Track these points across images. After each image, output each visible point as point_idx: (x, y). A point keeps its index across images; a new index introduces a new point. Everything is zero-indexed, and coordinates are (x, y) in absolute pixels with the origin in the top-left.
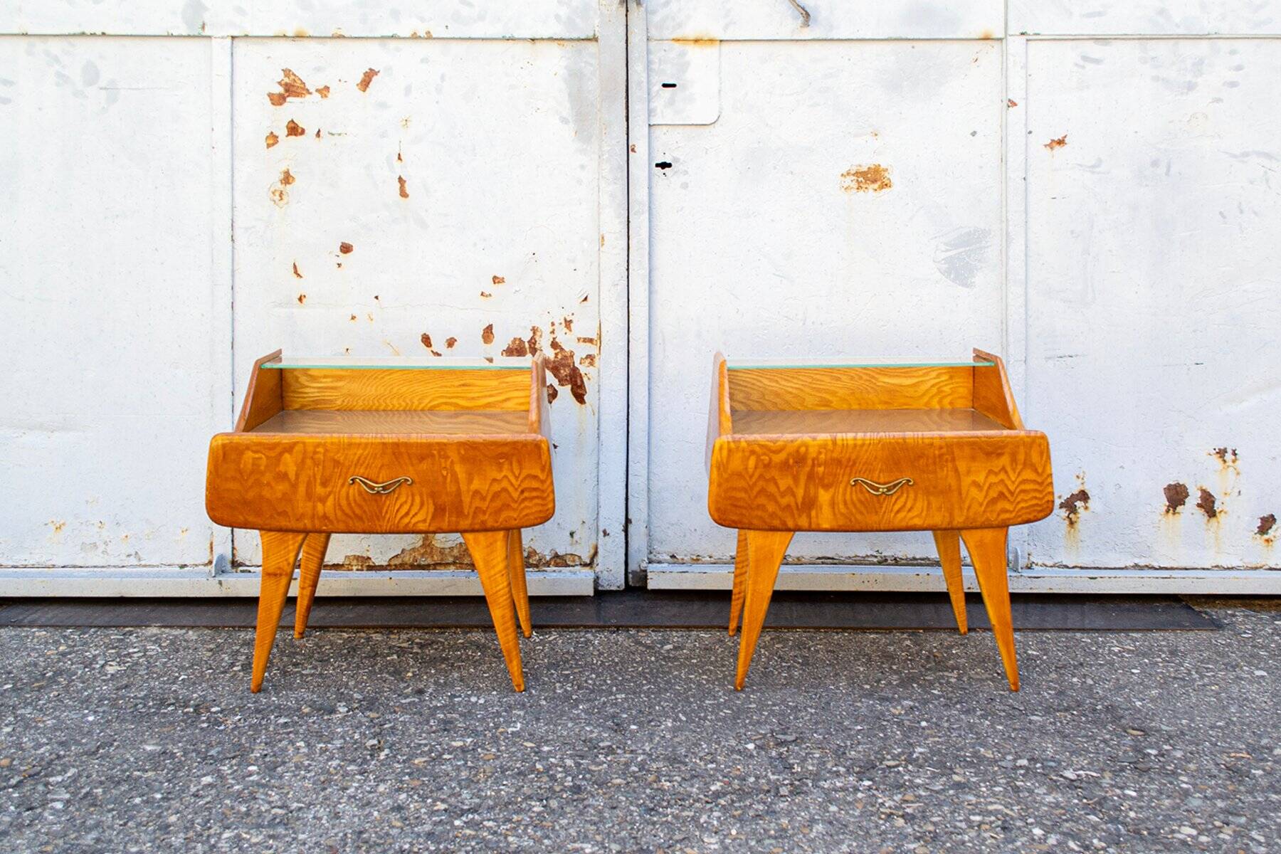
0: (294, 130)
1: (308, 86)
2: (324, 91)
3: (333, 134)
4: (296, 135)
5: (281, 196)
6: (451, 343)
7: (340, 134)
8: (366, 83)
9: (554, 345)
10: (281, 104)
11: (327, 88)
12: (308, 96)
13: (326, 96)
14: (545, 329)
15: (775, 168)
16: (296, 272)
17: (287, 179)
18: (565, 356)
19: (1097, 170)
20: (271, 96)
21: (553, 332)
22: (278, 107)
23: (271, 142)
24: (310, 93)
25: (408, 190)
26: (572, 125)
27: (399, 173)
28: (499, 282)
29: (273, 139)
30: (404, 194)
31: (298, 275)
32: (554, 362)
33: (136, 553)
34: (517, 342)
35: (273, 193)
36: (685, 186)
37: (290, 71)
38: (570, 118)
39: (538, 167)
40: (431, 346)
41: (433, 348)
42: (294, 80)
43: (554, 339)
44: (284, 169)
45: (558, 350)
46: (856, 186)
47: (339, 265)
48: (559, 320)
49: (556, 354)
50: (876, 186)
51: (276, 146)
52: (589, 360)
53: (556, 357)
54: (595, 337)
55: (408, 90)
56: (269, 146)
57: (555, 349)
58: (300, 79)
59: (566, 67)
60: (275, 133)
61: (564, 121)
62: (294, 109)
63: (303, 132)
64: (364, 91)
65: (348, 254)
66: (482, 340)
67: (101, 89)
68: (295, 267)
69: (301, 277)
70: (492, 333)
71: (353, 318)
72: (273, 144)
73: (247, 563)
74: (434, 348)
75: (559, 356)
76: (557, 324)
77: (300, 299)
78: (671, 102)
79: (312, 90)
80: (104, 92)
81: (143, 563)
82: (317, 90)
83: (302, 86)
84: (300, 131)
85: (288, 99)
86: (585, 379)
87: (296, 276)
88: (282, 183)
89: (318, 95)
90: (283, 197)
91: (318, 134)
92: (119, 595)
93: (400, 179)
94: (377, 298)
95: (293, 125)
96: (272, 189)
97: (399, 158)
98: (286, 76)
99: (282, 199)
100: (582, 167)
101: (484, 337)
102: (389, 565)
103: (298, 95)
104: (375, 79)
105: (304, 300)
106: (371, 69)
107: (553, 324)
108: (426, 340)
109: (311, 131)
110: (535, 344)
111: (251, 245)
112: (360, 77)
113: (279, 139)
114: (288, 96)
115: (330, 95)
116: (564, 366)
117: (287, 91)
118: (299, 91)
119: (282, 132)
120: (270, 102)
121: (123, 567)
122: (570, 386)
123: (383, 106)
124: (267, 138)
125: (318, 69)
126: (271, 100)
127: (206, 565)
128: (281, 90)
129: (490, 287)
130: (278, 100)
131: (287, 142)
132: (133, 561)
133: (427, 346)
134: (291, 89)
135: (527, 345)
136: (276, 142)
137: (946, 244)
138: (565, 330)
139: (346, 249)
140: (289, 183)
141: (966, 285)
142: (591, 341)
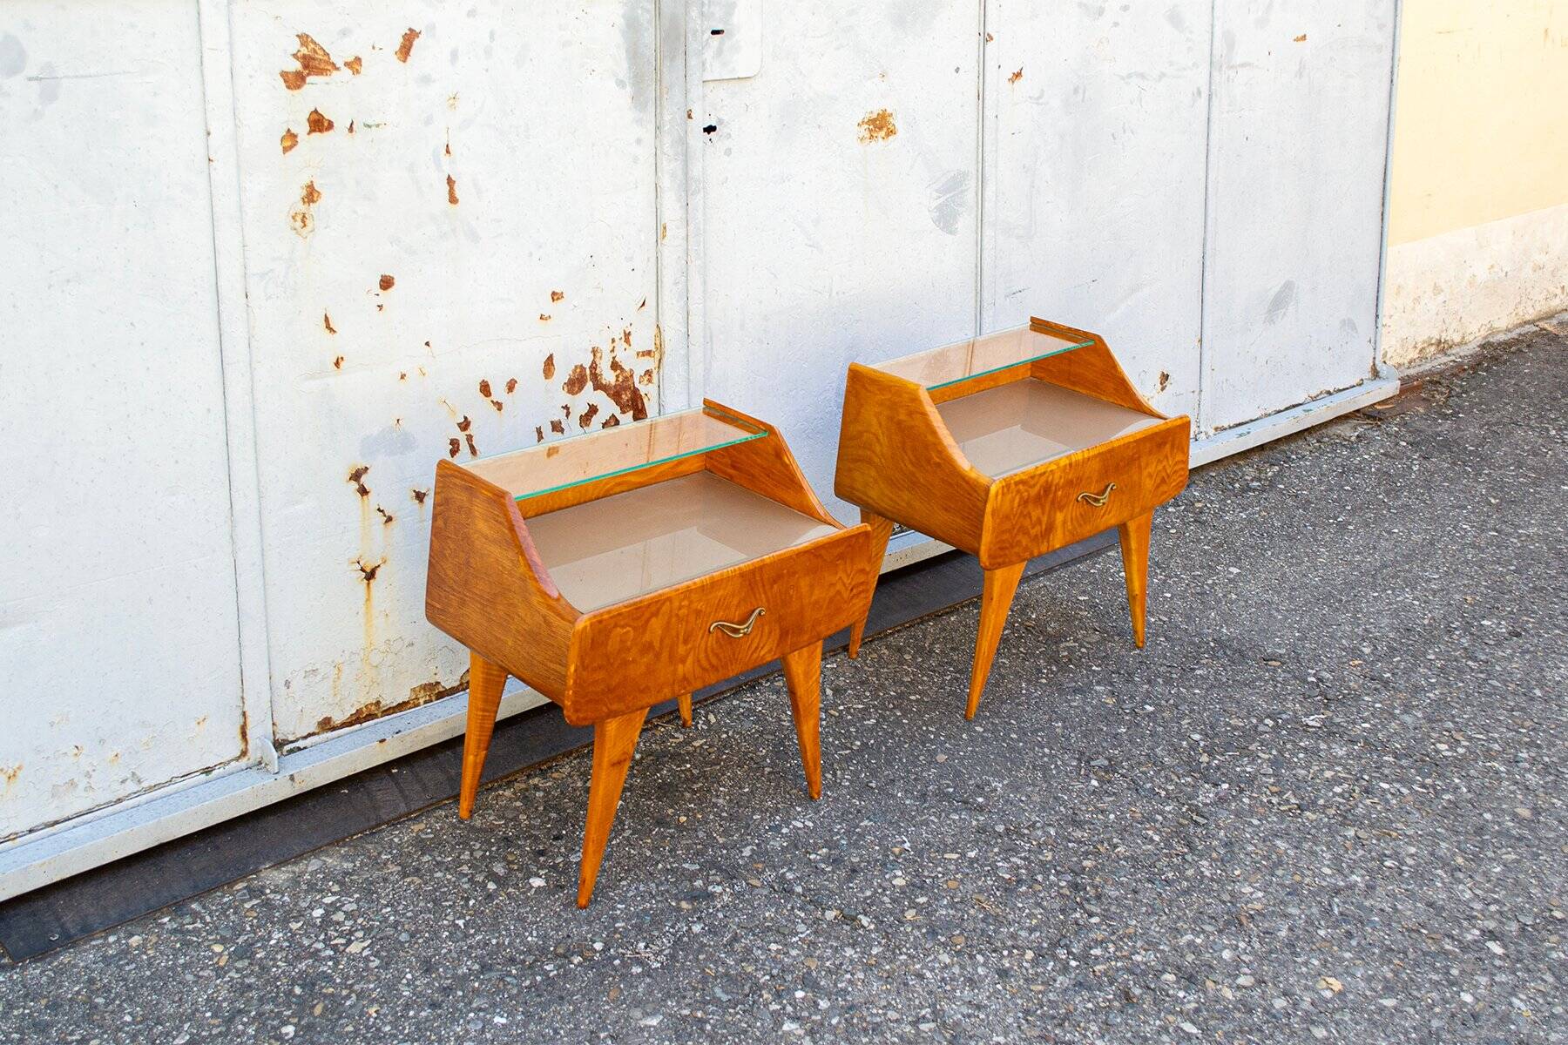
0: (318, 123)
1: (333, 59)
2: (355, 65)
3: (369, 126)
4: (320, 131)
5: (303, 221)
6: (511, 386)
7: (378, 126)
8: (405, 50)
9: (615, 366)
10: (299, 87)
11: (358, 60)
12: (335, 73)
13: (358, 72)
14: (605, 347)
15: (806, 123)
16: (328, 327)
17: (311, 195)
18: (626, 377)
19: (1041, 101)
20: (284, 75)
21: (613, 351)
22: (296, 92)
23: (288, 143)
24: (337, 69)
25: (458, 194)
26: (628, 89)
27: (447, 170)
28: (558, 299)
29: (290, 139)
30: (453, 199)
31: (331, 330)
32: (615, 386)
33: (134, 774)
34: (578, 370)
35: (293, 218)
36: (728, 152)
37: (307, 36)
38: (627, 81)
39: (593, 145)
40: (490, 395)
41: (492, 398)
42: (315, 51)
43: (614, 358)
44: (307, 181)
45: (618, 372)
46: (868, 136)
47: (380, 307)
48: (619, 335)
49: (617, 376)
50: (883, 133)
51: (295, 148)
52: (647, 377)
53: (617, 380)
54: (653, 348)
55: (454, 55)
56: (286, 150)
57: (615, 370)
58: (322, 48)
59: (623, 17)
60: (293, 131)
61: (621, 84)
62: (319, 93)
63: (330, 126)
64: (404, 61)
65: (390, 290)
66: (543, 375)
67: (30, 79)
68: (327, 319)
69: (335, 332)
70: (553, 364)
71: (403, 377)
72: (291, 147)
73: (291, 738)
74: (494, 397)
75: (620, 379)
76: (617, 339)
77: (337, 364)
78: (720, 52)
79: (340, 64)
80: (34, 83)
81: (145, 785)
82: (347, 64)
83: (326, 58)
84: (326, 124)
85: (309, 79)
86: (645, 401)
87: (327, 331)
88: (304, 202)
89: (347, 72)
90: (307, 221)
91: (351, 129)
92: (156, 844)
93: (449, 179)
94: (427, 344)
95: (317, 117)
96: (292, 213)
97: (448, 152)
98: (302, 45)
99: (305, 226)
100: (639, 141)
101: (544, 371)
102: (461, 684)
103: (321, 72)
104: (416, 42)
105: (342, 364)
106: (410, 29)
107: (613, 341)
108: (485, 389)
109: (341, 125)
110: (595, 369)
111: (270, 297)
112: (398, 42)
113: (299, 139)
114: (308, 74)
115: (363, 70)
116: (625, 389)
117: (306, 67)
118: (322, 66)
119: (302, 128)
120: (283, 85)
121: (119, 800)
122: (632, 412)
123: (426, 80)
124: (283, 139)
125: (344, 33)
126: (285, 81)
127: (237, 759)
128: (296, 66)
129: (549, 307)
130: (295, 81)
131: (310, 143)
132: (132, 787)
133: (486, 396)
134: (312, 64)
135: (588, 372)
136: (295, 144)
137: (937, 191)
138: (625, 345)
139: (386, 283)
140: (313, 201)
141: (951, 233)
142: (649, 353)
